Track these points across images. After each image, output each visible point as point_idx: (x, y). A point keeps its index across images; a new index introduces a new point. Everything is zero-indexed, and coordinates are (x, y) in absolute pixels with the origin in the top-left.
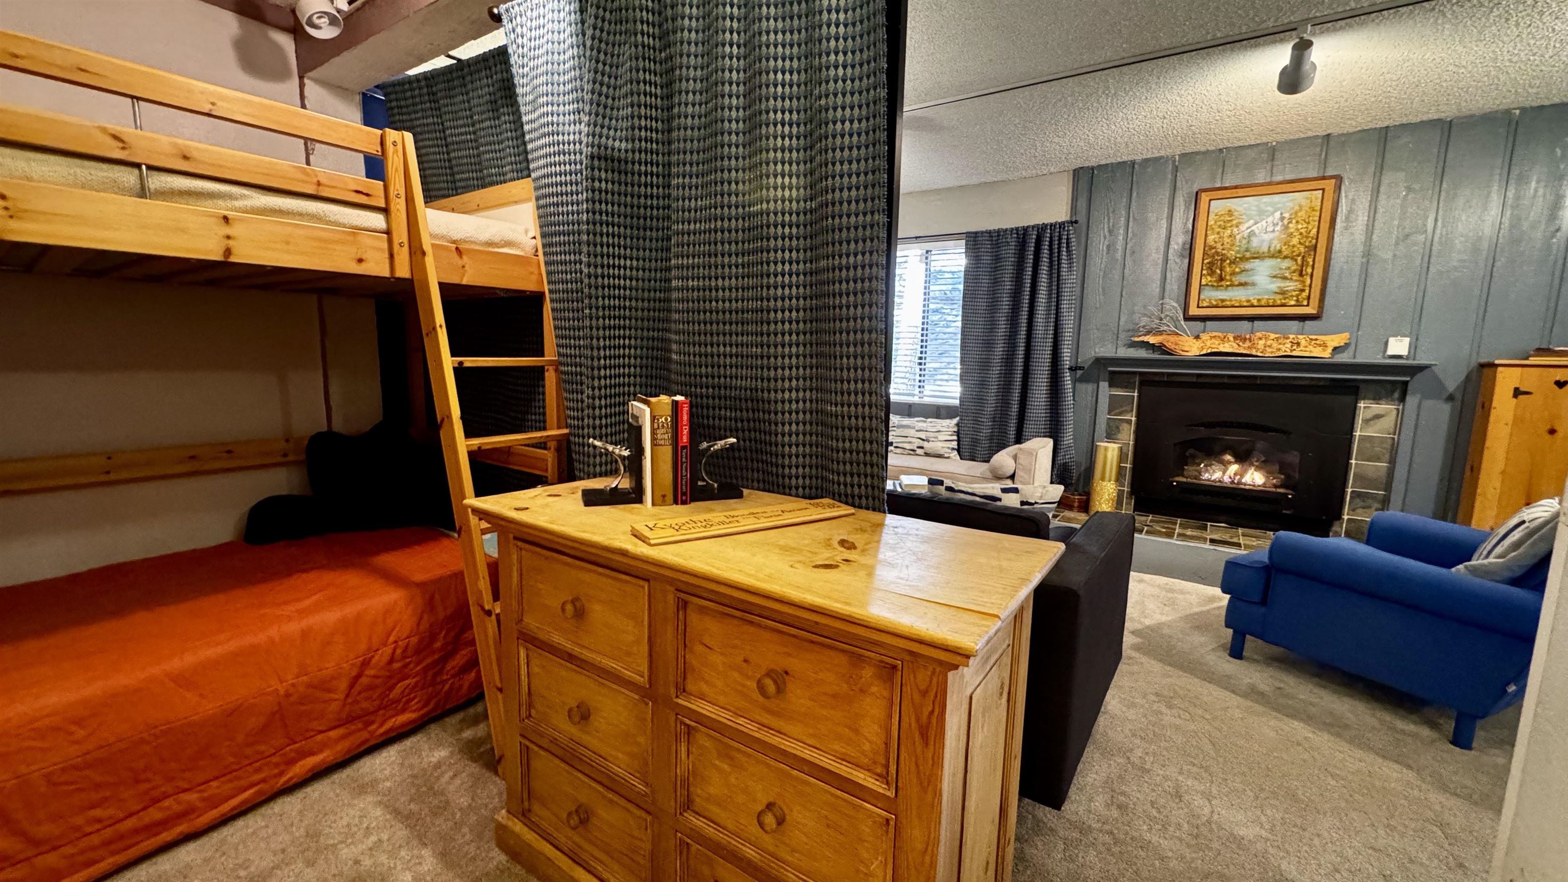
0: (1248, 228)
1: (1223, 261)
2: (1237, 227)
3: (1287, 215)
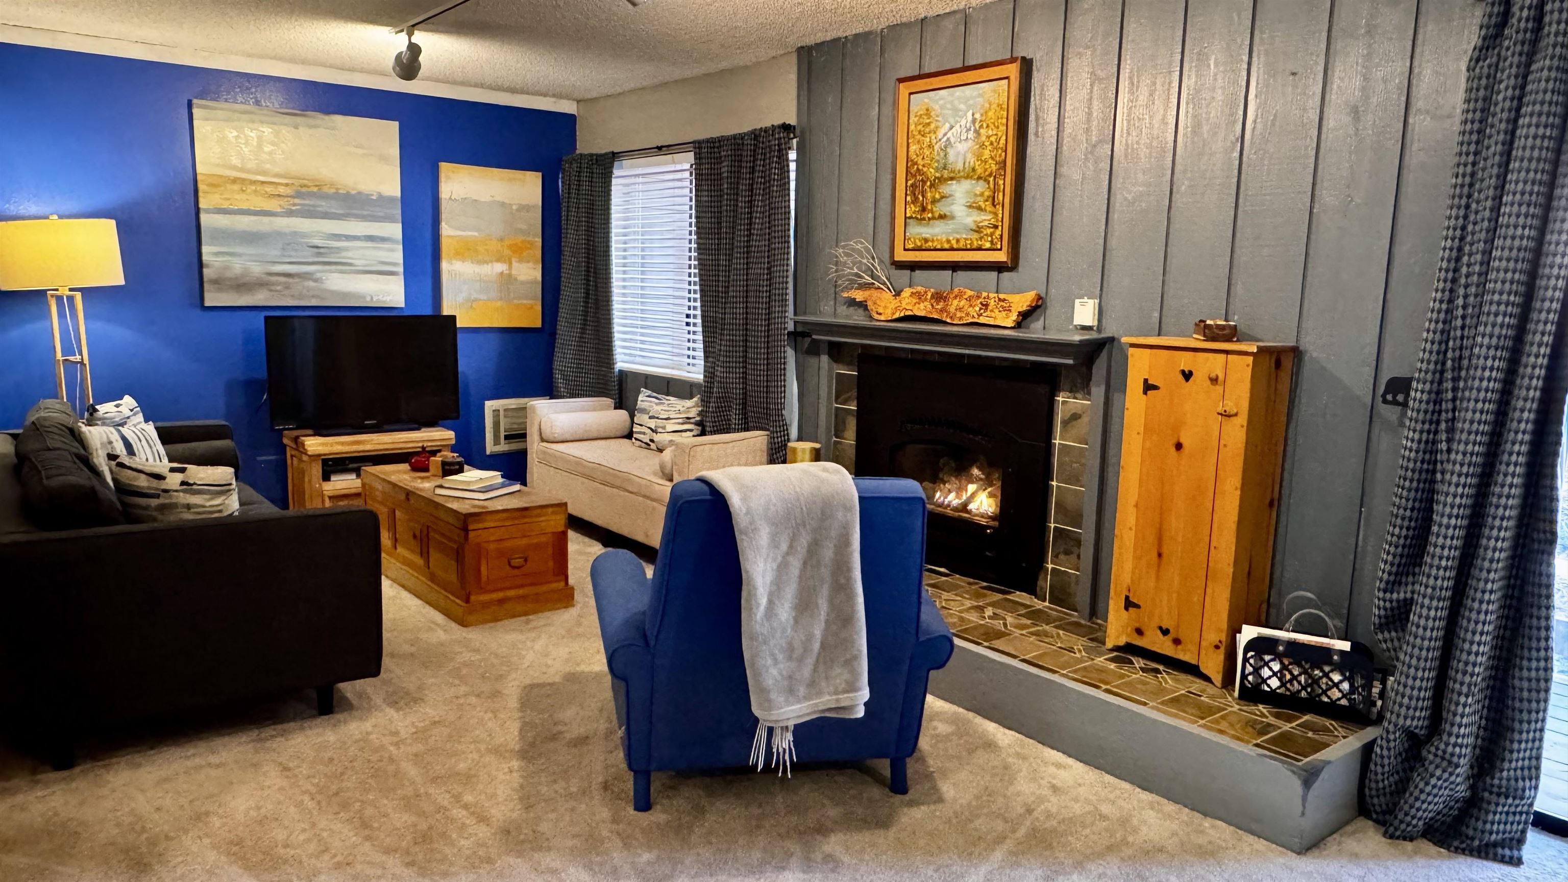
0: (945, 134)
1: (924, 182)
2: (935, 133)
3: (978, 116)
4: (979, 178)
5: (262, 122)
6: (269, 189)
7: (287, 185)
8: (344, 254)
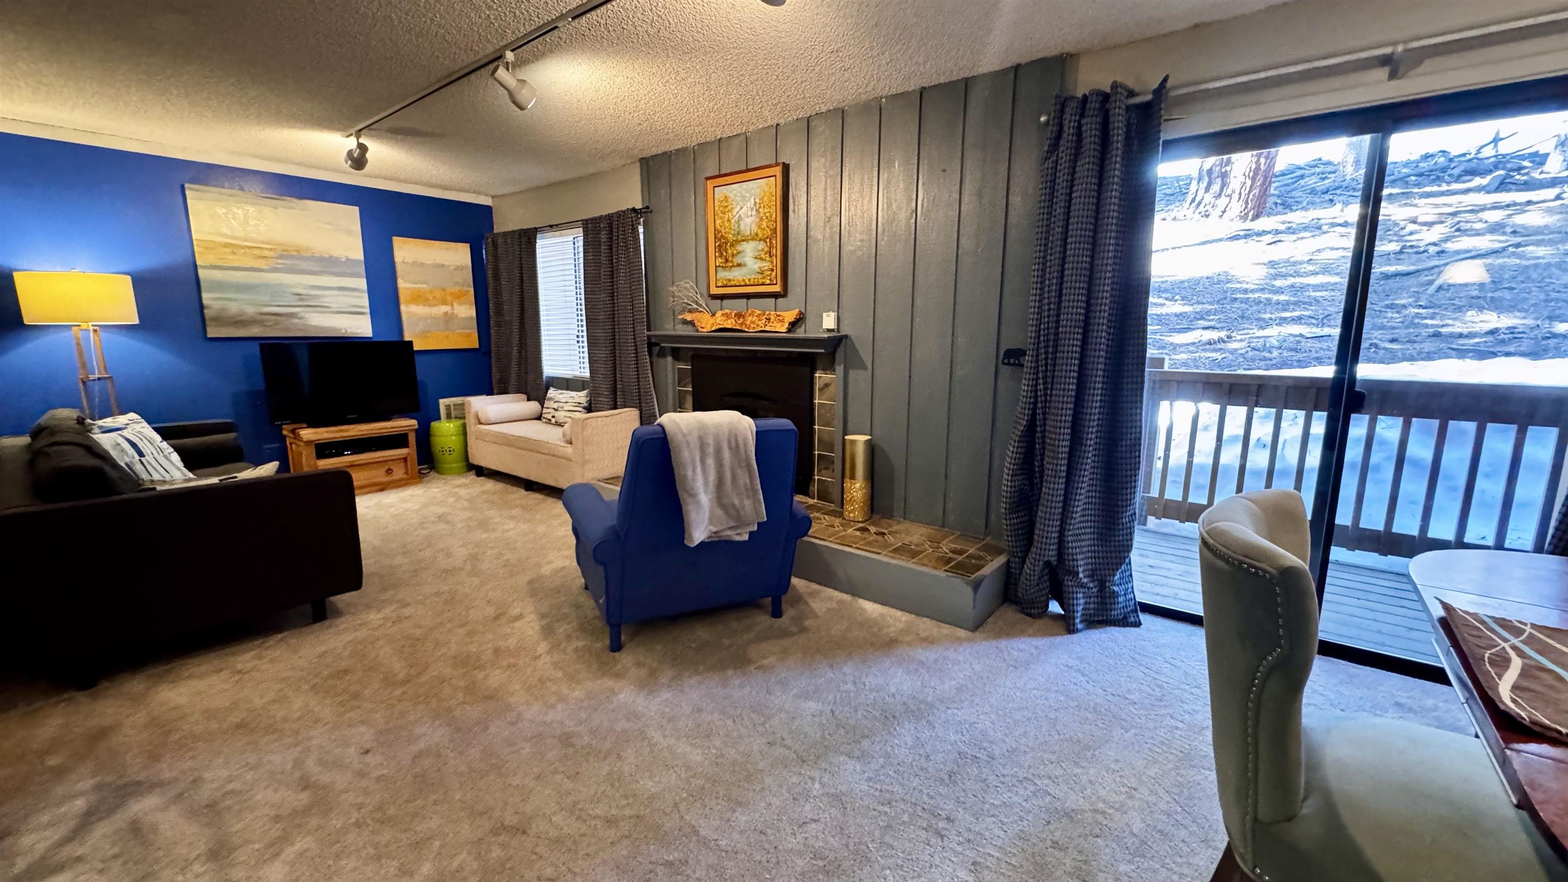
0: (737, 213)
1: (726, 243)
2: (731, 212)
4: (760, 240)
5: (246, 203)
6: (256, 252)
7: (271, 249)
8: (322, 299)
